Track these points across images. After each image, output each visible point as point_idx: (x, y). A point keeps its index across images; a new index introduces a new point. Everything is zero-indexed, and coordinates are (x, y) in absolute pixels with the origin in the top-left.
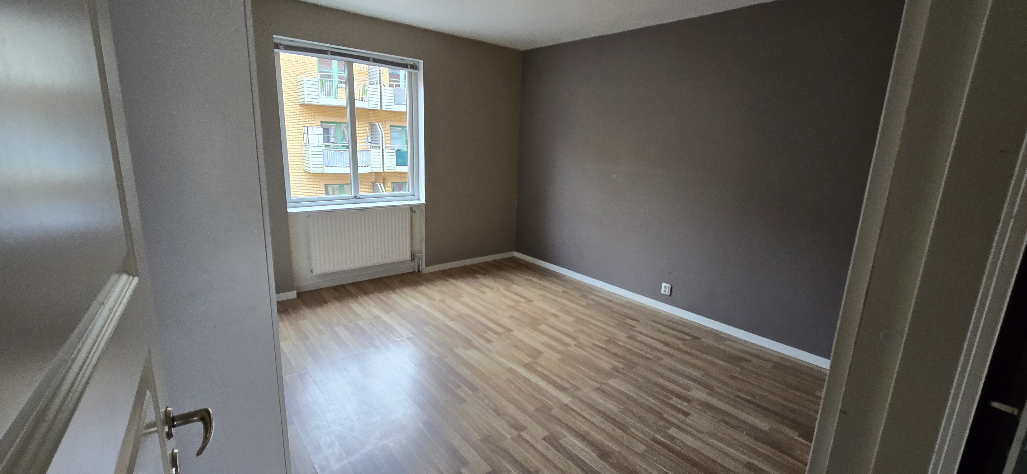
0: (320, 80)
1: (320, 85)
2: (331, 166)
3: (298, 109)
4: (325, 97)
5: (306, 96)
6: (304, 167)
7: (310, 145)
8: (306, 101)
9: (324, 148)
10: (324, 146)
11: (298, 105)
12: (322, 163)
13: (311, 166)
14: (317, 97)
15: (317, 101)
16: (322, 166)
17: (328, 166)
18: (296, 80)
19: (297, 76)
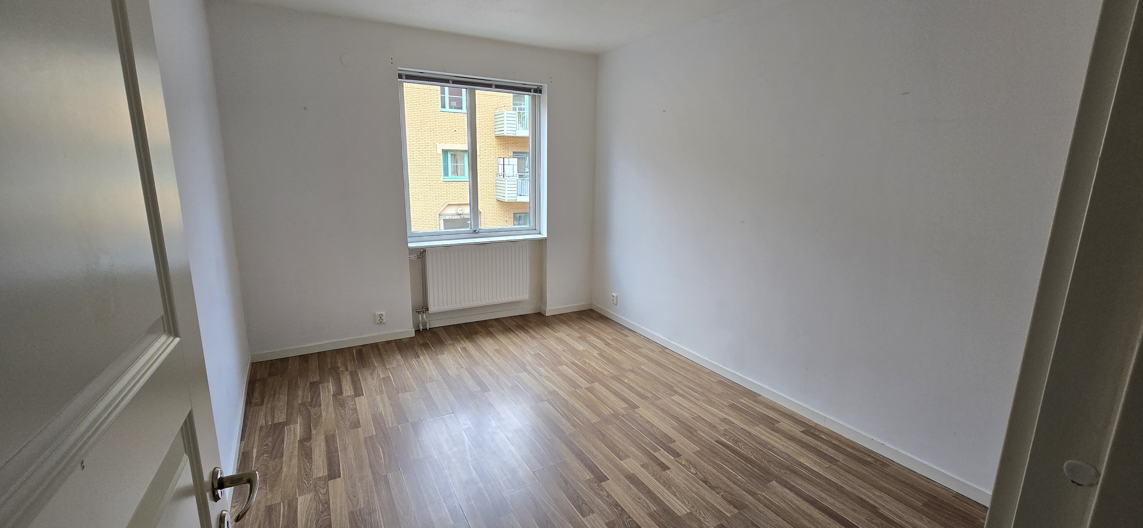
0: (518, 112)
1: (517, 118)
2: (523, 195)
3: (494, 142)
4: (522, 129)
5: (505, 129)
6: (497, 197)
7: (506, 175)
8: (506, 133)
9: (518, 178)
10: (518, 176)
11: (495, 137)
12: (516, 192)
13: (506, 196)
14: (515, 129)
15: (514, 132)
16: (516, 195)
17: (521, 195)
18: (494, 113)
19: (495, 110)
